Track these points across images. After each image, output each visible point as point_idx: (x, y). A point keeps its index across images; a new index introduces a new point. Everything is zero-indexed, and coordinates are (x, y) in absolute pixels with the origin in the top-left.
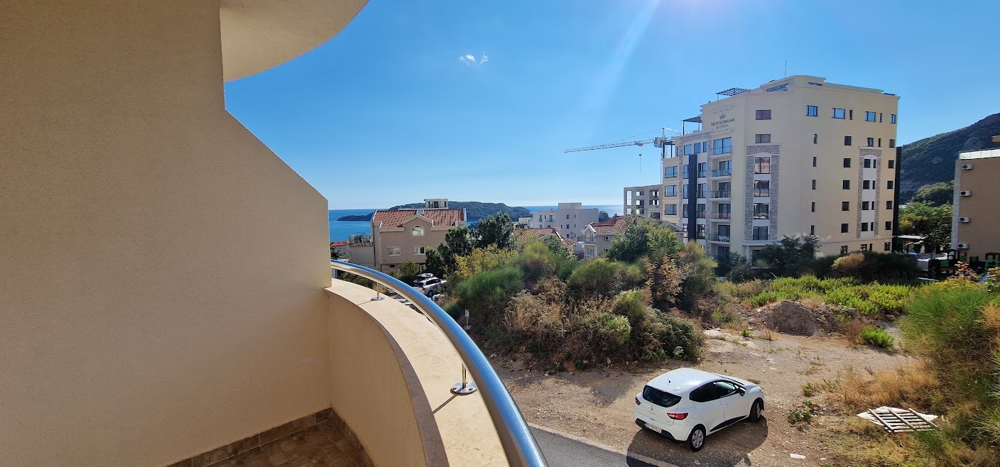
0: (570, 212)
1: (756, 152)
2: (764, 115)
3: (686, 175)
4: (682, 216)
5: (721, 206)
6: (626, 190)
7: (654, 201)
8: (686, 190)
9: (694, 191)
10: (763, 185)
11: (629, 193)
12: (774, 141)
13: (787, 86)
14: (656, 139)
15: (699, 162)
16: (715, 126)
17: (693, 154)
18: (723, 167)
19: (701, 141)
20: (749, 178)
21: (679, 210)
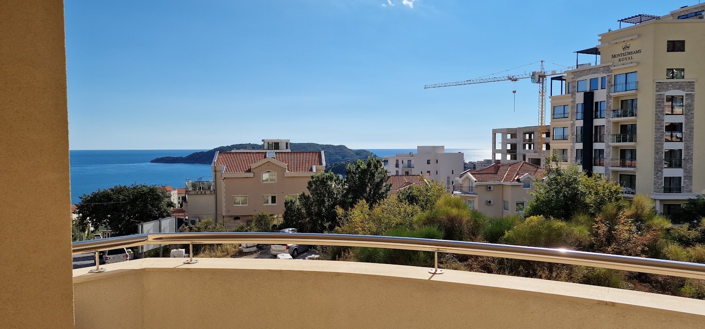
0: (432, 157)
1: (667, 89)
2: (676, 46)
3: (580, 115)
4: (573, 163)
5: (623, 152)
6: (495, 132)
7: (527, 146)
8: (579, 133)
9: (589, 134)
10: (673, 128)
11: (499, 136)
12: (688, 77)
13: (703, 13)
14: (534, 74)
15: (596, 100)
16: (617, 59)
17: (588, 90)
18: (628, 107)
19: (599, 76)
20: (659, 119)
21: (571, 156)
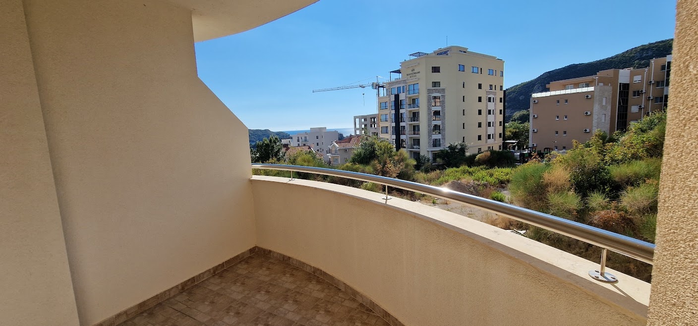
0: (318, 134)
1: (432, 93)
2: (436, 70)
3: (393, 108)
4: (391, 134)
5: (414, 127)
6: (355, 118)
7: (373, 125)
8: (393, 117)
9: (398, 118)
10: (437, 113)
11: (357, 120)
12: (442, 86)
13: (448, 52)
14: (373, 84)
15: (400, 99)
16: (409, 76)
17: (397, 94)
18: (414, 101)
19: (401, 85)
20: (429, 109)
21: (390, 130)
